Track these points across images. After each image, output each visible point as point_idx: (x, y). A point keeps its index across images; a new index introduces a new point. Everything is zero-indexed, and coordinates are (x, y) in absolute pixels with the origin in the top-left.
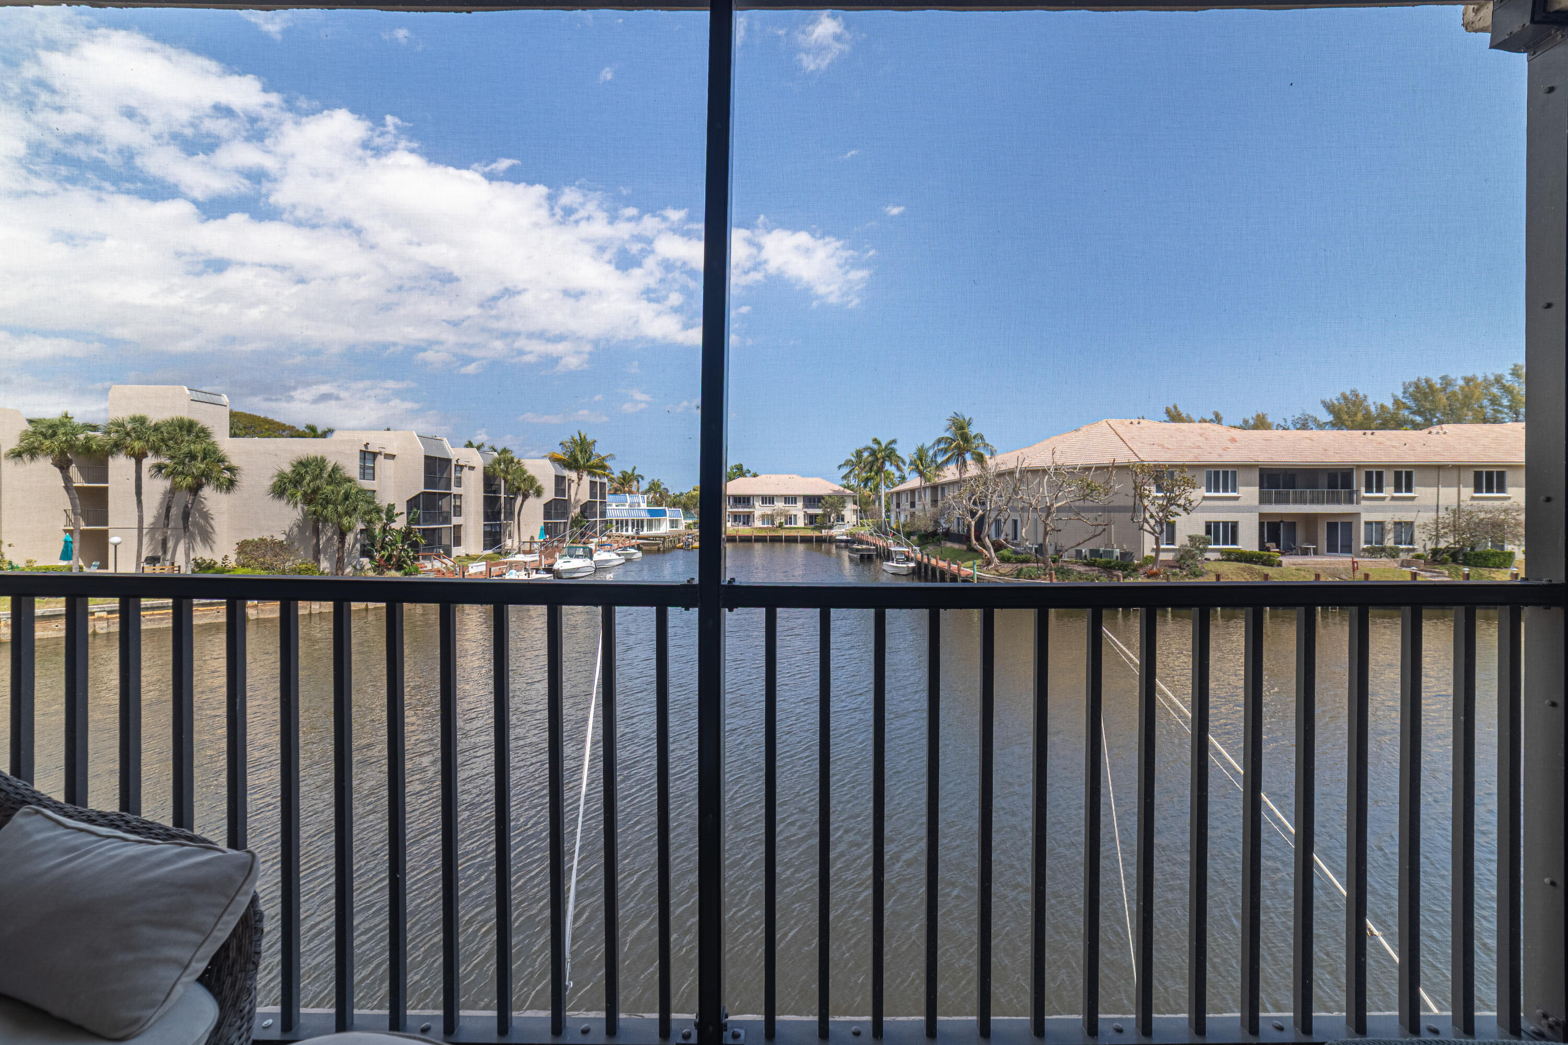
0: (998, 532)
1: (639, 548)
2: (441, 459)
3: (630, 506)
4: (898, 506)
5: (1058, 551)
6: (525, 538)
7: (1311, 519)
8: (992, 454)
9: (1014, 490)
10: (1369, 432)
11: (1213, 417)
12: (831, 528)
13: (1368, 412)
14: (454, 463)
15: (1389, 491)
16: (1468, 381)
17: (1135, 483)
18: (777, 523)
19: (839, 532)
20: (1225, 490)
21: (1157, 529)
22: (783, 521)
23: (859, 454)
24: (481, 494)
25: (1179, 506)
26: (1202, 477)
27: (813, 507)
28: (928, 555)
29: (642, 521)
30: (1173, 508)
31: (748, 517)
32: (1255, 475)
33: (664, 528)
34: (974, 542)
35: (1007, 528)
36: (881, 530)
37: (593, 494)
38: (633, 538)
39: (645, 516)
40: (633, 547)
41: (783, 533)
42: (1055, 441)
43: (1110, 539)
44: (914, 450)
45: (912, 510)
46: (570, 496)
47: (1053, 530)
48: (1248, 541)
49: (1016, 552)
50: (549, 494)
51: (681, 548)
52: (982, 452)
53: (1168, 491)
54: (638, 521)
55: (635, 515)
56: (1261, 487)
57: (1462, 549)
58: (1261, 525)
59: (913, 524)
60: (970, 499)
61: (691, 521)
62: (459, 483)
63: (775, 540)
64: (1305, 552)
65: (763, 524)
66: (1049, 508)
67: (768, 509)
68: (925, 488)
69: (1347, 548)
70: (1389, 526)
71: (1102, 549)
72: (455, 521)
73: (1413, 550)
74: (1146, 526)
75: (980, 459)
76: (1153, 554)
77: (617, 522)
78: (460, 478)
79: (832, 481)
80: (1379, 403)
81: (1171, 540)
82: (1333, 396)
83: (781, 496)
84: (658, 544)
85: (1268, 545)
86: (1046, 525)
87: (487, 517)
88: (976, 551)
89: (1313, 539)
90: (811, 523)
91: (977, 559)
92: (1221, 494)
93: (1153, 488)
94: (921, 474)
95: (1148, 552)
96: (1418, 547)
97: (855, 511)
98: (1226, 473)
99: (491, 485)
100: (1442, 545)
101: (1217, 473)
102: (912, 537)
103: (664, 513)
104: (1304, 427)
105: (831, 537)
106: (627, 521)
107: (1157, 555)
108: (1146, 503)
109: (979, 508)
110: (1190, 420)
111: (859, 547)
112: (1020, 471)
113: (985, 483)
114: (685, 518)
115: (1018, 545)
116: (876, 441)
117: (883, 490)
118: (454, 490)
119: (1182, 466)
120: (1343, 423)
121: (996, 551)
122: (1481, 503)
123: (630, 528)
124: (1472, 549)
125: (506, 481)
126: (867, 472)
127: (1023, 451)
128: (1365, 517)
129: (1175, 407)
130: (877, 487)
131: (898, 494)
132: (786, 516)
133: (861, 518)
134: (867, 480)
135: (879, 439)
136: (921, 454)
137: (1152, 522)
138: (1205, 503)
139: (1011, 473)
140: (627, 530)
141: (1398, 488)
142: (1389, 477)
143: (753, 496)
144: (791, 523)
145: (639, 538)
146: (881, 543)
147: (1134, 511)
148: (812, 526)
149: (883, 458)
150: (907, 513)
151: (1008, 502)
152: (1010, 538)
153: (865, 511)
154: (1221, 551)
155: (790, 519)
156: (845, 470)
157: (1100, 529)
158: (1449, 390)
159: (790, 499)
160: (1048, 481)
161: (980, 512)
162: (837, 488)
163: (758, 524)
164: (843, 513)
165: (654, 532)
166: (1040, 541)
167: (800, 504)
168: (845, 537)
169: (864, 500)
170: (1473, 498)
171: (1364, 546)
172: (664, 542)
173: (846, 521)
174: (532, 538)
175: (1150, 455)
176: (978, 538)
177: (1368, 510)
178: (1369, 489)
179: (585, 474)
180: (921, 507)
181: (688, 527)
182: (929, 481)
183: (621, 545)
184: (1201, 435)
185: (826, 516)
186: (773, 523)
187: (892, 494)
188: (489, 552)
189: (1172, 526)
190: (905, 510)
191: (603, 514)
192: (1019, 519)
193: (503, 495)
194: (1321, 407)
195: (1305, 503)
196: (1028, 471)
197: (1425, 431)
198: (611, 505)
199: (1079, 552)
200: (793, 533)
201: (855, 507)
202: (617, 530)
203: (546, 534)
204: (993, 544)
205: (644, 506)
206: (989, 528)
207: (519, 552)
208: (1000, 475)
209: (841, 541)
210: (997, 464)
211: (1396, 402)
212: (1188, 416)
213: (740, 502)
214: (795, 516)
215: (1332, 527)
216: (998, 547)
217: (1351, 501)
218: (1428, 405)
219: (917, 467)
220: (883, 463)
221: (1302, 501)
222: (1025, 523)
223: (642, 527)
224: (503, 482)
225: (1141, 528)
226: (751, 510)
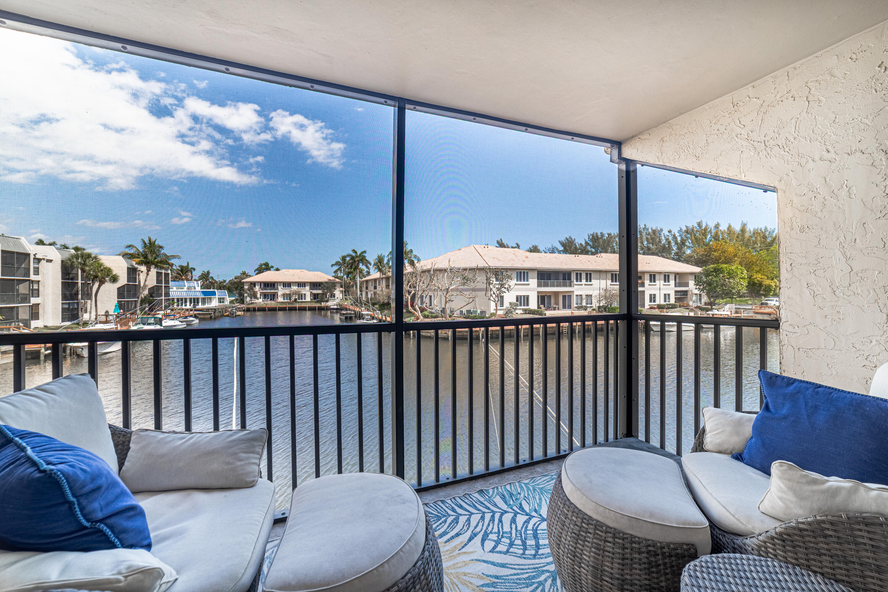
0: (422, 303)
1: (196, 316)
2: (18, 253)
3: (188, 288)
4: (367, 288)
5: (452, 312)
6: (101, 312)
7: (556, 294)
8: (419, 260)
9: (430, 280)
10: (577, 255)
11: (516, 246)
12: (327, 301)
13: (576, 247)
14: (32, 257)
15: (584, 281)
16: (609, 234)
17: (486, 276)
18: (293, 299)
19: (332, 304)
20: (524, 281)
21: (497, 299)
22: (297, 297)
23: (344, 258)
24: (59, 281)
25: (505, 288)
26: (514, 275)
27: (316, 289)
28: (385, 315)
29: (198, 299)
30: (503, 289)
31: (274, 295)
32: (535, 274)
33: (214, 303)
34: (410, 308)
35: (427, 300)
36: (358, 302)
37: (159, 280)
38: (191, 310)
39: (201, 296)
40: (191, 316)
41: (297, 305)
42: (450, 255)
43: (475, 305)
44: (376, 257)
45: (376, 290)
46: (139, 282)
47: (450, 300)
48: (533, 305)
49: (431, 313)
50: (123, 280)
51: (228, 316)
52: (413, 259)
53: (501, 281)
54: (194, 299)
55: (192, 295)
56: (538, 279)
57: (607, 306)
58: (538, 296)
59: (375, 297)
60: (408, 284)
61: (233, 298)
62: (37, 271)
63: (292, 309)
64: (555, 309)
65: (284, 299)
66: (448, 289)
67: (287, 291)
68: (382, 278)
69: (570, 307)
70: (584, 297)
71: (472, 310)
72: (34, 301)
73: (592, 307)
74: (492, 298)
75: (412, 263)
76: (495, 312)
77: (178, 300)
78: (38, 268)
79: (327, 273)
80: (579, 243)
81: (502, 305)
82: (563, 239)
83: (295, 282)
84: (210, 314)
85: (541, 306)
86: (446, 298)
87: (64, 297)
88: (411, 312)
89: (557, 303)
90: (315, 299)
91: (412, 317)
92: (522, 282)
93: (494, 280)
94: (380, 270)
95: (492, 311)
96: (593, 305)
97: (342, 291)
98: (524, 273)
99: (69, 274)
100: (601, 305)
101: (521, 273)
102: (375, 306)
103: (214, 294)
104: (553, 252)
105: (327, 307)
106: (186, 299)
107: (496, 312)
108: (491, 286)
109: (412, 289)
110: (508, 247)
111: (345, 312)
112: (434, 270)
113: (416, 277)
114: (229, 297)
115: (432, 309)
116: (354, 251)
117: (358, 280)
118: (33, 277)
119: (507, 269)
120: (567, 251)
121: (421, 312)
122: (614, 286)
123: (188, 304)
124: (611, 306)
125: (83, 271)
126: (349, 269)
127: (434, 259)
128: (576, 293)
129: (501, 240)
130: (354, 277)
131: (367, 281)
132: (299, 295)
133: (345, 296)
134: (349, 273)
135: (356, 250)
136: (380, 260)
137: (494, 296)
138: (516, 287)
139: (429, 271)
140: (186, 305)
141: (587, 281)
142: (584, 276)
143: (277, 282)
144: (302, 299)
145: (196, 310)
146: (357, 309)
147: (487, 291)
148: (315, 300)
149: (358, 261)
150: (372, 292)
151: (427, 286)
152: (428, 305)
153: (348, 292)
154: (523, 310)
155: (301, 296)
156: (336, 268)
157: (471, 300)
158: (603, 238)
159: (301, 284)
160: (447, 275)
161: (413, 292)
162: (332, 278)
163: (280, 299)
164: (334, 292)
165: (207, 306)
166: (443, 306)
167: (308, 288)
168: (336, 307)
169: (347, 285)
170: (611, 285)
171: (575, 306)
172: (215, 312)
173: (336, 298)
174: (107, 312)
175: (494, 263)
176: (412, 306)
177: (578, 290)
178: (577, 281)
179: (153, 267)
180: (380, 289)
181: (231, 302)
182: (385, 274)
183: (182, 315)
184: (514, 254)
185: (324, 294)
186: (290, 299)
187: (363, 281)
188: (68, 323)
189: (502, 297)
190: (371, 291)
191: (167, 294)
192: (433, 295)
193: (80, 281)
194: (559, 243)
195: (554, 286)
196: (437, 270)
197: (596, 256)
198: (172, 288)
199: (461, 312)
200: (303, 305)
201: (341, 289)
202: (178, 305)
203: (120, 309)
204: (420, 308)
205: (198, 289)
206: (418, 301)
207: (97, 323)
208: (424, 272)
209: (334, 309)
210: (422, 266)
211: (586, 243)
212: (507, 245)
213: (268, 286)
214: (305, 294)
215: (564, 297)
216: (422, 310)
217: (570, 286)
218: (596, 244)
219: (378, 266)
220: (358, 264)
221: (553, 285)
222: (436, 296)
223: (198, 303)
224: (80, 271)
225: (489, 299)
226: (276, 291)
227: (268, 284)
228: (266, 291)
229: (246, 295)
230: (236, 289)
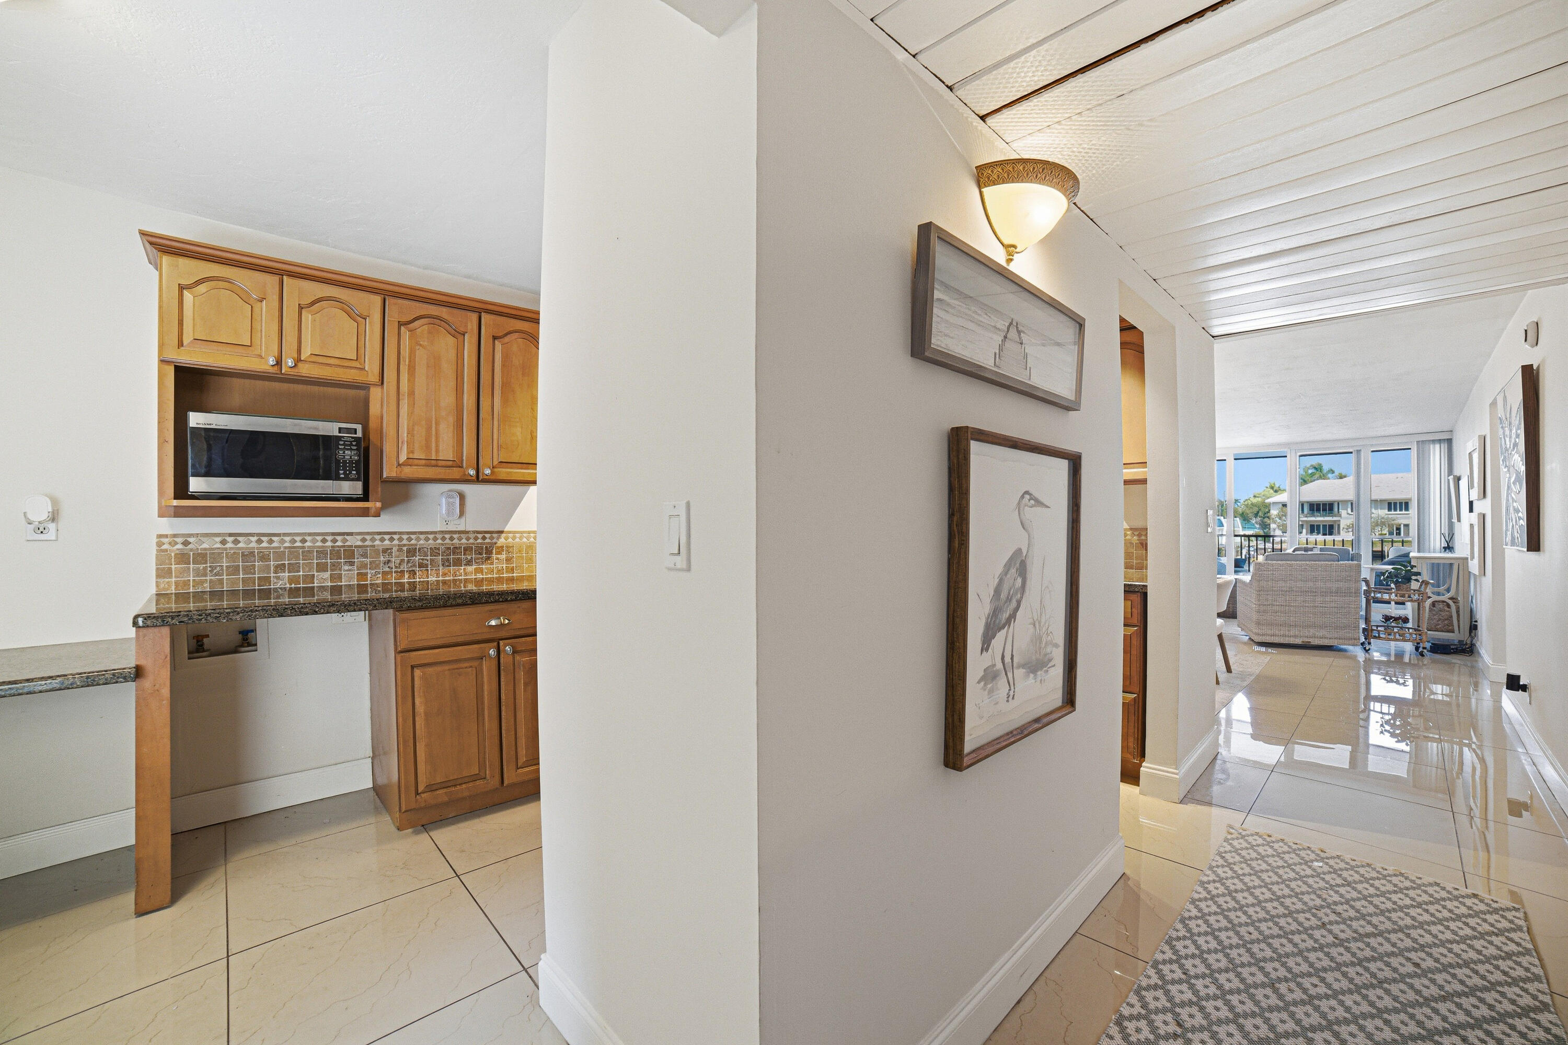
31: (1331, 526)
143: (1338, 502)
213: (1318, 509)
226: (1335, 519)
227: (1318, 505)
228: (1313, 519)
229: (1273, 526)
230: (1256, 515)
